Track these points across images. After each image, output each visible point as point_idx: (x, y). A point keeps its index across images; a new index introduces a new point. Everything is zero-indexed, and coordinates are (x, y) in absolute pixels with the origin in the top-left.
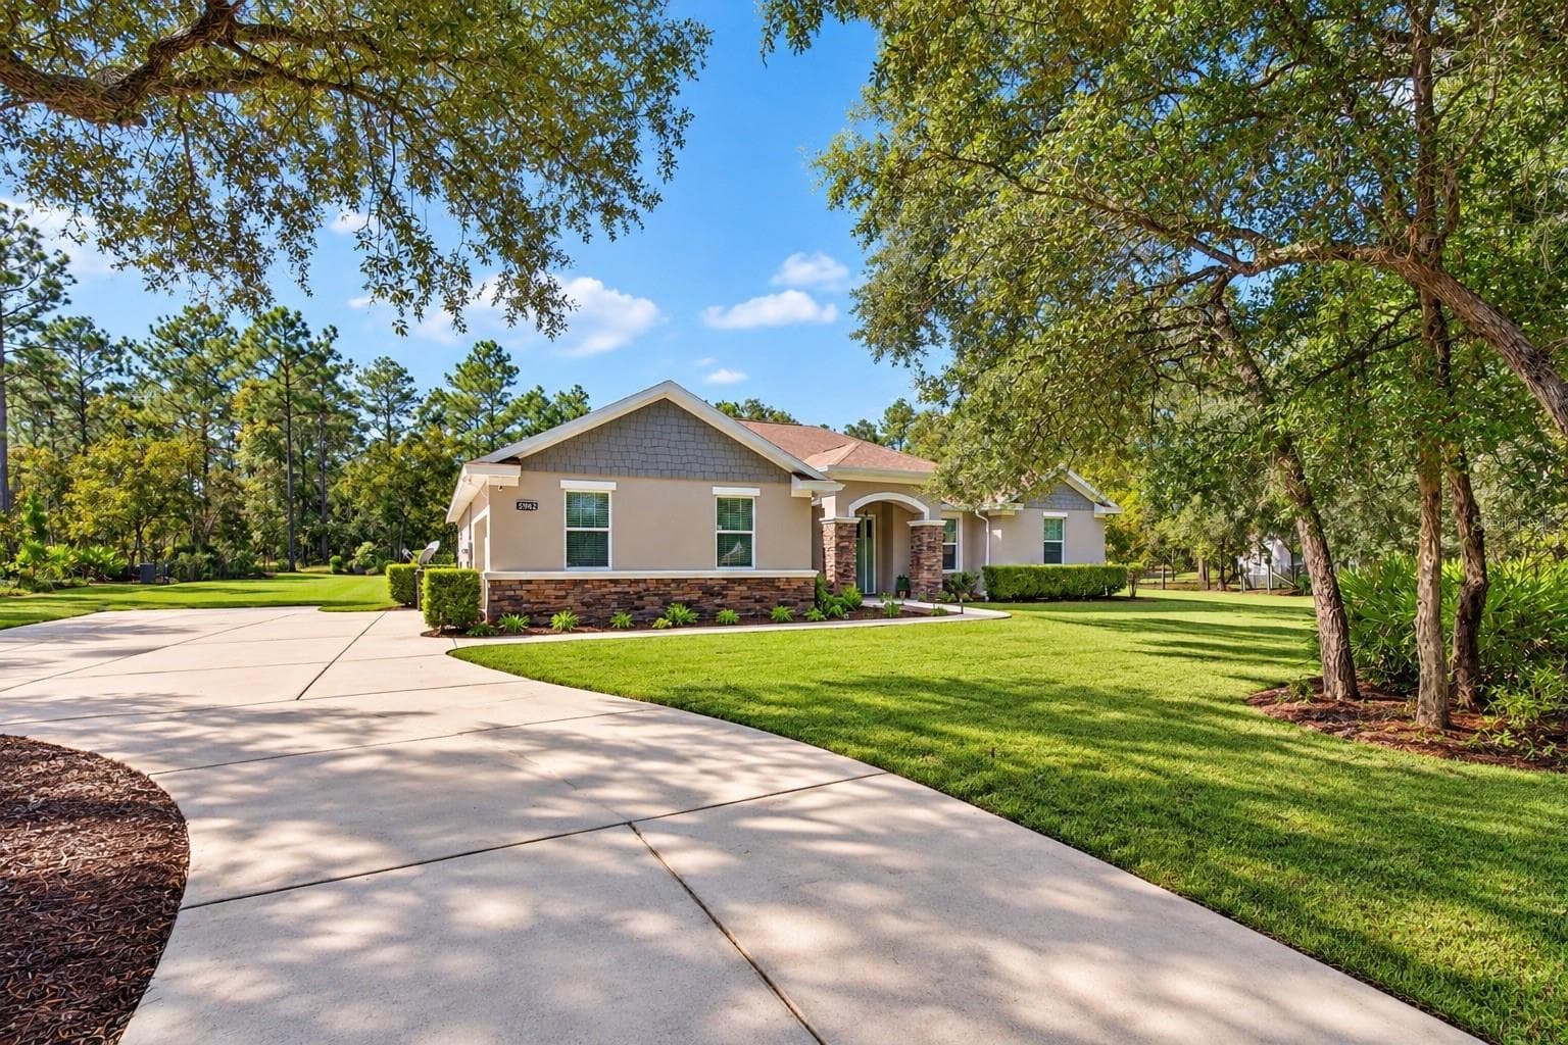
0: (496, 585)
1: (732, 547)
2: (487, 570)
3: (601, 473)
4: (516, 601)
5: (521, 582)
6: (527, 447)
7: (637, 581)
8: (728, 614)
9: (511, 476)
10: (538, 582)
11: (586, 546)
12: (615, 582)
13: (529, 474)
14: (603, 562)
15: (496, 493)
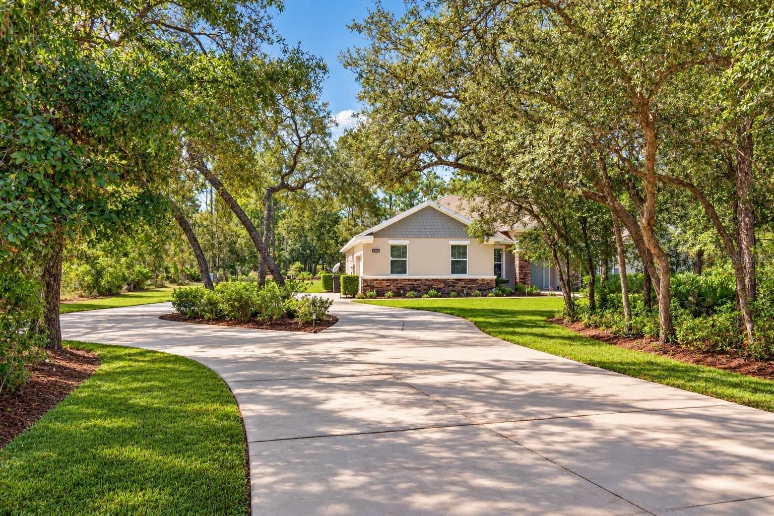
0: (365, 281)
1: (459, 266)
2: (362, 274)
3: (404, 236)
4: (372, 288)
5: (374, 280)
6: (375, 229)
7: (418, 280)
8: (453, 293)
9: (371, 239)
10: (380, 280)
11: (398, 266)
12: (409, 280)
13: (378, 239)
14: (404, 272)
15: (366, 246)
